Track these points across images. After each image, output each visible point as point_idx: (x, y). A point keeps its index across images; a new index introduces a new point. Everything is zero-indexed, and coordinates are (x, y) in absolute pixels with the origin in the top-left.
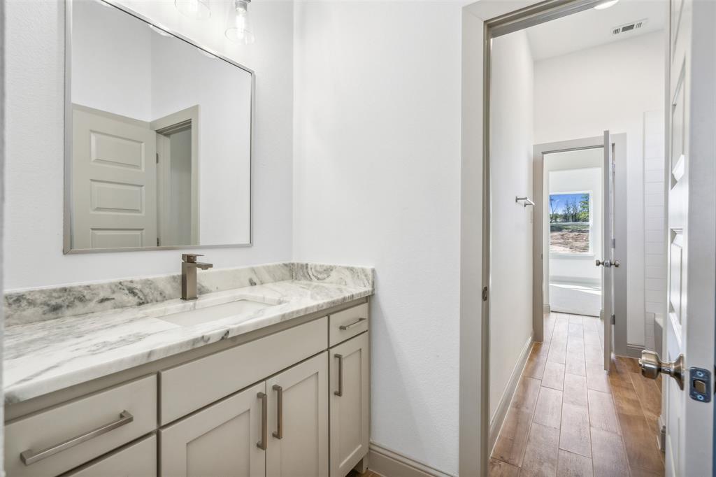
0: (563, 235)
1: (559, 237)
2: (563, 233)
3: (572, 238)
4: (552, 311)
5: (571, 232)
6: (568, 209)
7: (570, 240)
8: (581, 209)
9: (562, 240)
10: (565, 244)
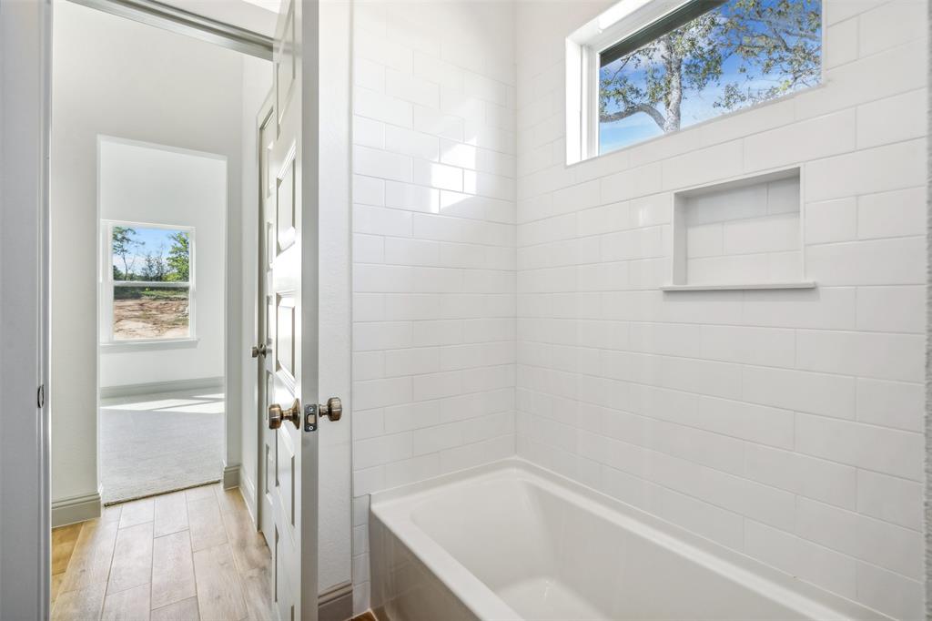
0: (142, 305)
1: (137, 307)
2: (143, 301)
3: (157, 308)
4: (107, 505)
5: (154, 300)
6: (150, 267)
7: (154, 312)
8: (169, 268)
9: (141, 312)
10: (146, 318)
